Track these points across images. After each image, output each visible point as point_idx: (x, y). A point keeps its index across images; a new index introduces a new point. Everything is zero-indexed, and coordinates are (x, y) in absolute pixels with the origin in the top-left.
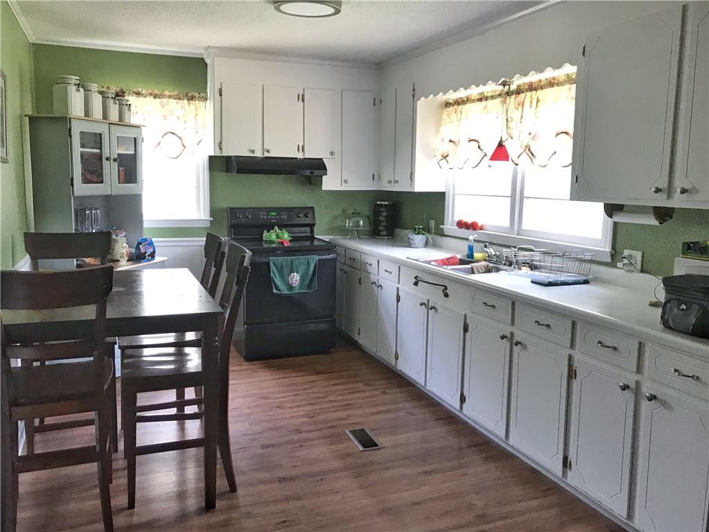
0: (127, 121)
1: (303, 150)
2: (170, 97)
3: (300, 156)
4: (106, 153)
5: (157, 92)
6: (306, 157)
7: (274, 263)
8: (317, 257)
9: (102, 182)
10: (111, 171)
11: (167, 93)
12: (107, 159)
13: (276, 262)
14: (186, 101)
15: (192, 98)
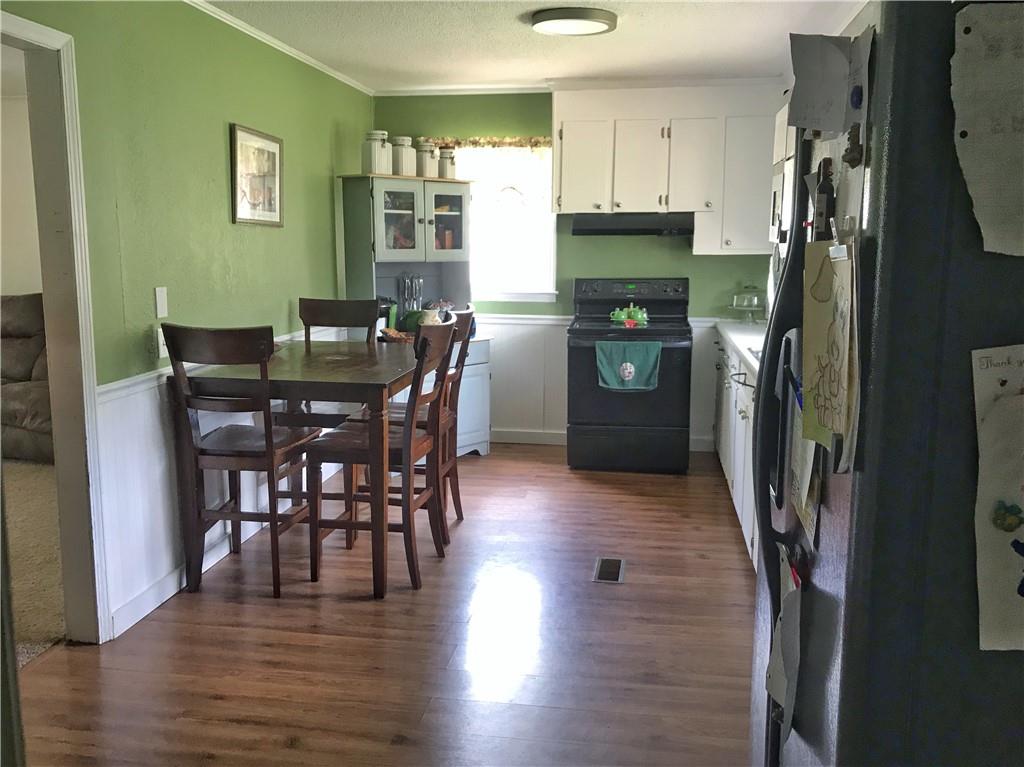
0: (449, 176)
1: (667, 203)
2: (510, 144)
3: (662, 209)
4: (419, 215)
5: (496, 139)
6: (670, 210)
7: (602, 350)
8: (660, 344)
9: (413, 247)
10: (426, 235)
11: (508, 140)
12: (420, 221)
13: (604, 347)
14: (529, 147)
15: (536, 144)
